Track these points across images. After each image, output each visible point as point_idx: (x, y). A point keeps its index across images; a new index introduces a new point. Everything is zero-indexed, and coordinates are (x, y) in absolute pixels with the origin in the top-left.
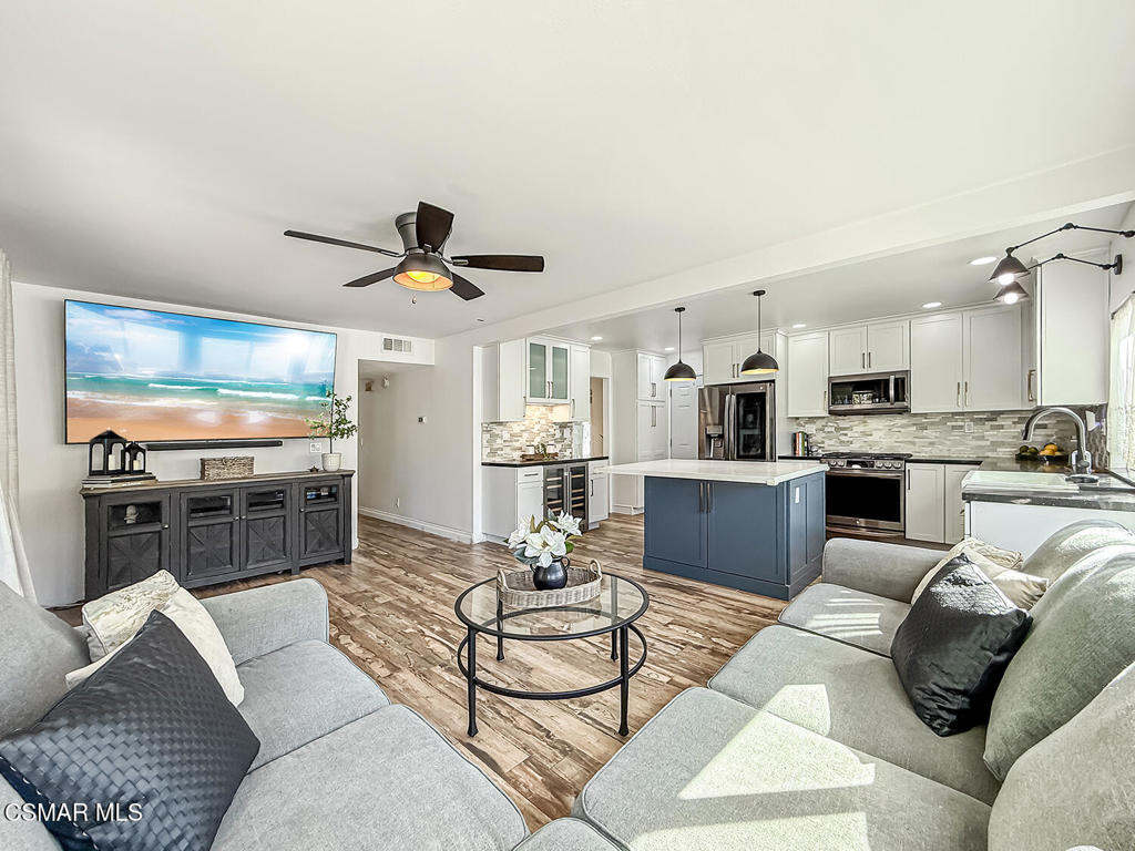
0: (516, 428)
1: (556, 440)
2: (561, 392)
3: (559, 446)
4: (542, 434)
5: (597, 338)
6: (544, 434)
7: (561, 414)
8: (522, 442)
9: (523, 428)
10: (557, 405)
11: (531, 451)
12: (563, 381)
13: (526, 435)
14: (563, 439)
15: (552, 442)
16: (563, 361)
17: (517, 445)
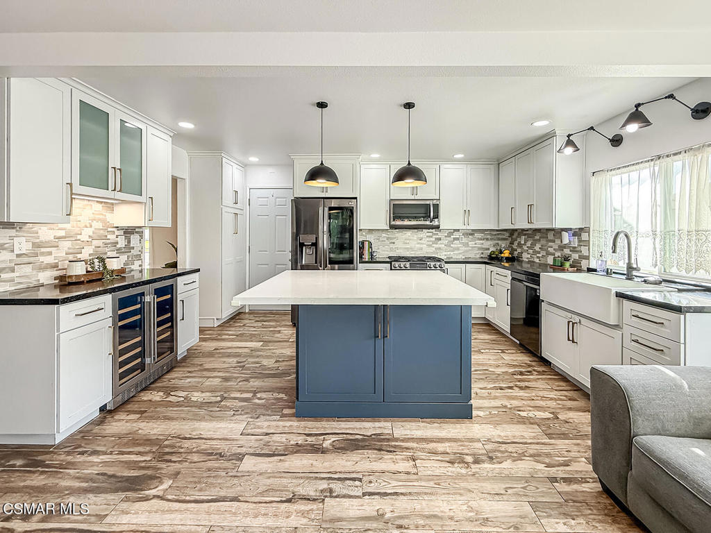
0: (46, 234)
1: (119, 251)
2: (132, 184)
3: (124, 258)
4: (96, 243)
5: (187, 125)
6: (99, 243)
7: (129, 215)
8: (58, 254)
9: (62, 233)
10: (124, 202)
11: (79, 270)
12: (136, 170)
13: (66, 245)
14: (128, 248)
15: (114, 254)
16: (137, 143)
17: (49, 260)
